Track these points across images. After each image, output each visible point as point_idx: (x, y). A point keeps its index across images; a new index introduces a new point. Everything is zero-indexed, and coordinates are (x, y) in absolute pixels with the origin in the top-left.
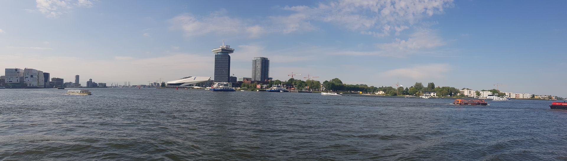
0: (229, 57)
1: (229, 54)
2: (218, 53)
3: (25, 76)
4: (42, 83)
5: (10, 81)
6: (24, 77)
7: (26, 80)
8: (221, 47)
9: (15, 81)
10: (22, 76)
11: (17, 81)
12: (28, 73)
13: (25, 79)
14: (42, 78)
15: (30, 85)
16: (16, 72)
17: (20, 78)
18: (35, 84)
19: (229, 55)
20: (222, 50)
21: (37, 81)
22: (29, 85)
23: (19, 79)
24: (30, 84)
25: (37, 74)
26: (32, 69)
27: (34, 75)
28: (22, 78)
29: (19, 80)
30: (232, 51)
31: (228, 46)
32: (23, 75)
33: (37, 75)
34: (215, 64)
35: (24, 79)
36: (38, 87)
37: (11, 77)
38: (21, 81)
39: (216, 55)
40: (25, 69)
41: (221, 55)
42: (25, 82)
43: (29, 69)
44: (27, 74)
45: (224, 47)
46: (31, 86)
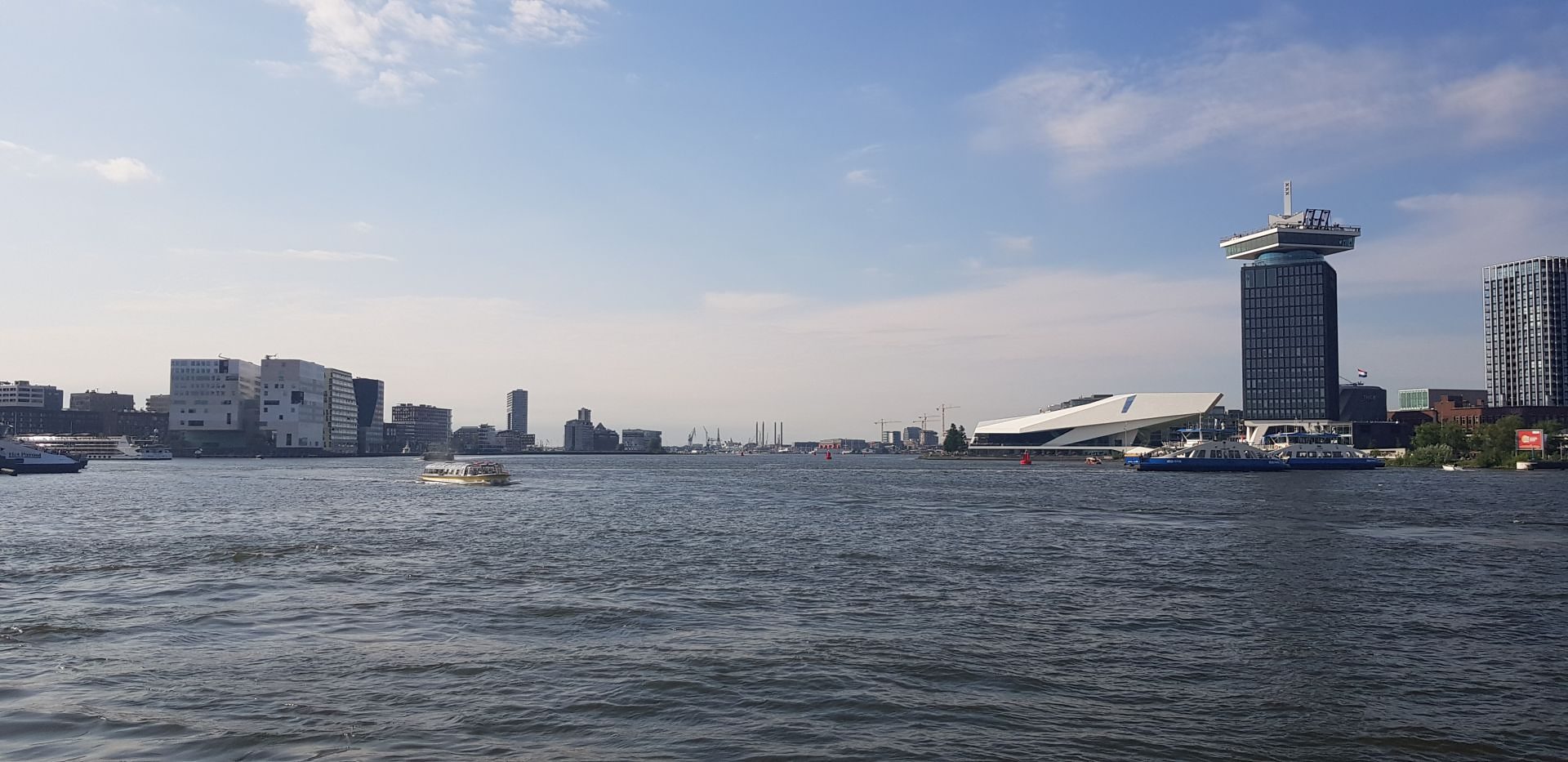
0: (1330, 275)
1: (1327, 259)
2: (1257, 255)
3: (263, 399)
4: (347, 430)
5: (192, 423)
6: (262, 403)
7: (269, 418)
8: (1273, 219)
9: (216, 418)
10: (250, 394)
11: (229, 423)
12: (281, 378)
13: (266, 410)
14: (347, 407)
15: (289, 443)
16: (223, 376)
17: (241, 403)
18: (313, 434)
19: (1326, 265)
20: (1283, 236)
21: (323, 419)
22: (281, 443)
23: (235, 411)
24: (289, 436)
25: (321, 386)
26: (298, 362)
27: (311, 388)
28: (250, 407)
29: (235, 418)
30: (1343, 241)
31: (1317, 216)
32: (257, 390)
33: (323, 391)
34: (1244, 318)
35: (262, 410)
36: (328, 448)
37: (197, 402)
38: (244, 422)
39: (1244, 270)
40: (267, 362)
41: (1277, 267)
42: (265, 424)
43: (284, 363)
44: (277, 386)
45: (1294, 221)
46: (295, 444)
